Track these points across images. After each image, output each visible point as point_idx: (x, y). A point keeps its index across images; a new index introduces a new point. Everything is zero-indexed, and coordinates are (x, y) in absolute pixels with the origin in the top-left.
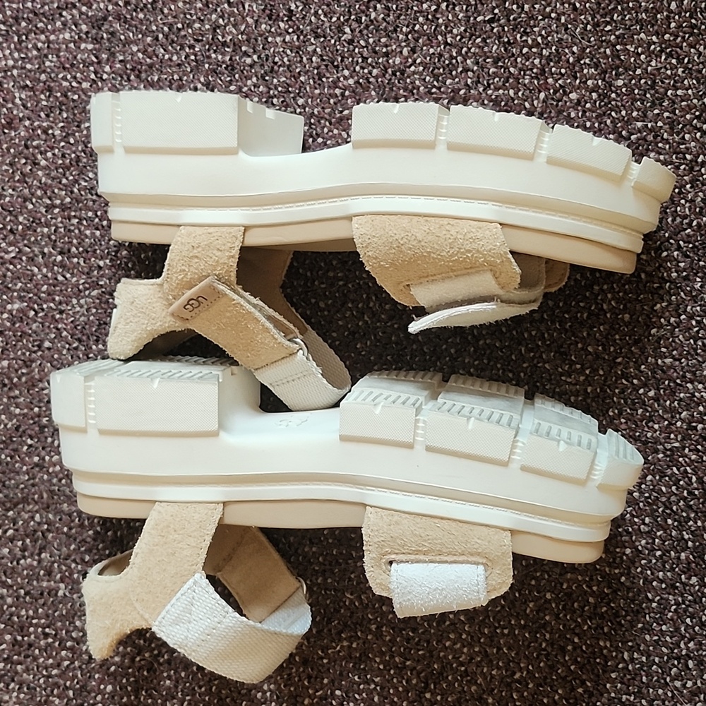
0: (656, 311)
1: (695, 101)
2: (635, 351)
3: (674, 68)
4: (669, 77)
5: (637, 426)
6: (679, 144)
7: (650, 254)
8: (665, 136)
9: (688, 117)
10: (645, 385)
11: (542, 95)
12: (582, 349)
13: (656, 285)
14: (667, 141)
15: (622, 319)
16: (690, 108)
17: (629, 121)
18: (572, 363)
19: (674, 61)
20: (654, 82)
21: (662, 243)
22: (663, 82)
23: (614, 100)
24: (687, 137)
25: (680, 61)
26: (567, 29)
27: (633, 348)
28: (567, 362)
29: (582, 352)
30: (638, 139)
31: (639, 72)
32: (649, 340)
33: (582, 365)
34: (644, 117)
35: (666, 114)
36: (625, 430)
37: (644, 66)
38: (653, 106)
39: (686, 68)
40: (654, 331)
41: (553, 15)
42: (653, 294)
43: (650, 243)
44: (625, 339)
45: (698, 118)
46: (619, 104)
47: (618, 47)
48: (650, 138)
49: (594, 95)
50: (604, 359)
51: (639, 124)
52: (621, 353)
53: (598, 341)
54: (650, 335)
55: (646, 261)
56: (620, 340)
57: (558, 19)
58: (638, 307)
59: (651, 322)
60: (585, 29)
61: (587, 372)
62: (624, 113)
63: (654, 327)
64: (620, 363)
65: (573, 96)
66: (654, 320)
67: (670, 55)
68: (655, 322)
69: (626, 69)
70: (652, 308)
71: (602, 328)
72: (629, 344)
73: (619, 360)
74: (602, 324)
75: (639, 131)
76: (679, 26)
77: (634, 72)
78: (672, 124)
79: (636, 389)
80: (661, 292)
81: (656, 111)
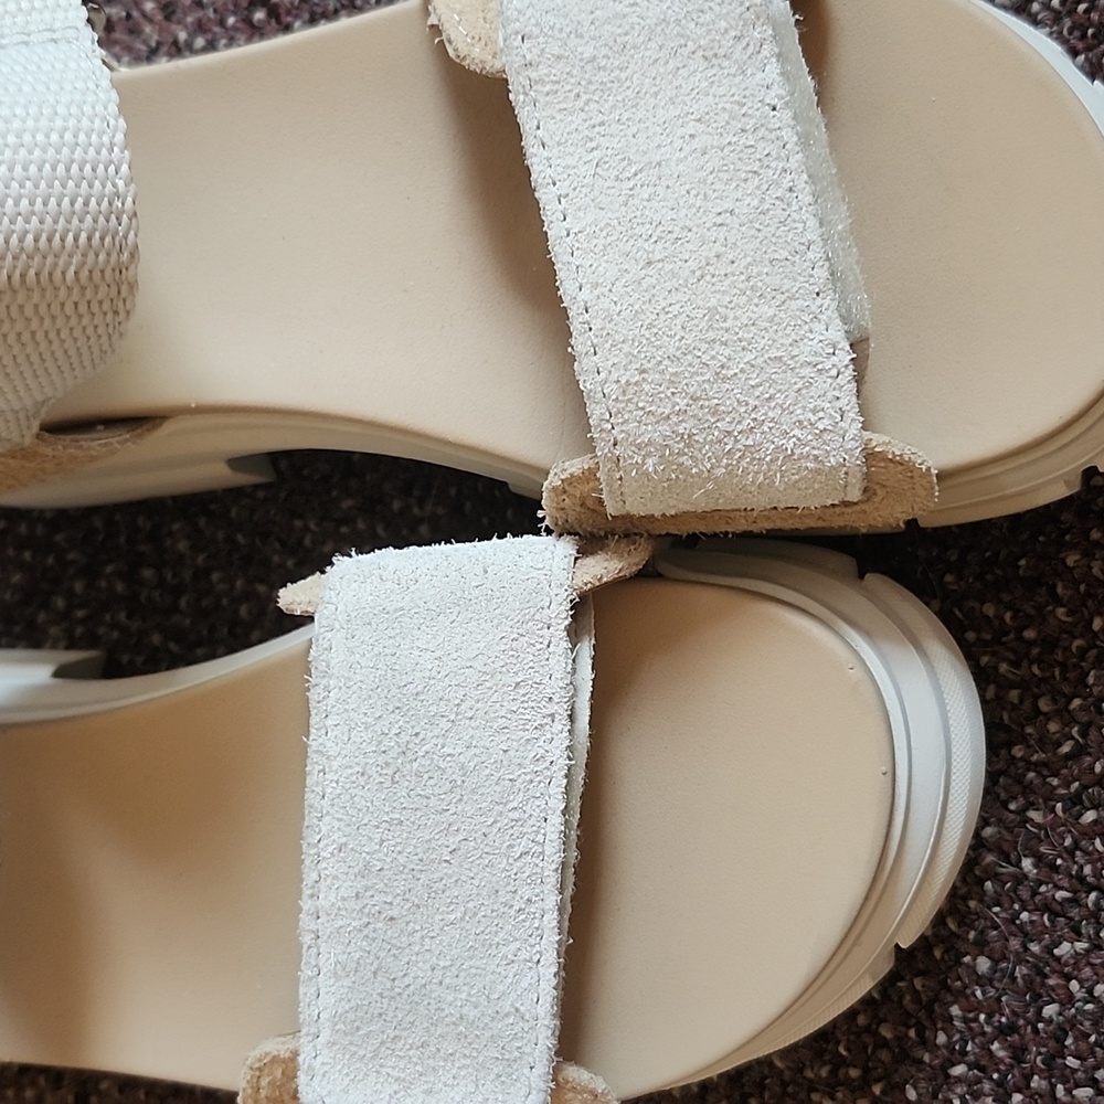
0: (1058, 959)
2: (1001, 1054)
7: (1053, 810)
12: (867, 1029)
13: (1060, 895)
15: (972, 969)
21: (1085, 787)
27: (995, 1046)
28: (827, 1057)
29: (866, 1038)
32: (1036, 1031)
33: (866, 1071)
40: (1050, 1010)
42: (1054, 914)
43: (1055, 782)
44: (976, 1019)
50: (921, 1061)
52: (964, 1053)
53: (908, 1015)
54: (1039, 1016)
55: (1038, 826)
56: (965, 1020)
58: (1015, 944)
59: (1043, 985)
61: (877, 1090)
63: (1053, 1001)
64: (959, 1080)
66: (1051, 982)
68: (1053, 988)
70: (1049, 950)
71: (918, 983)
72: (984, 1034)
73: (959, 1070)
74: (920, 973)
80: (1074, 913)
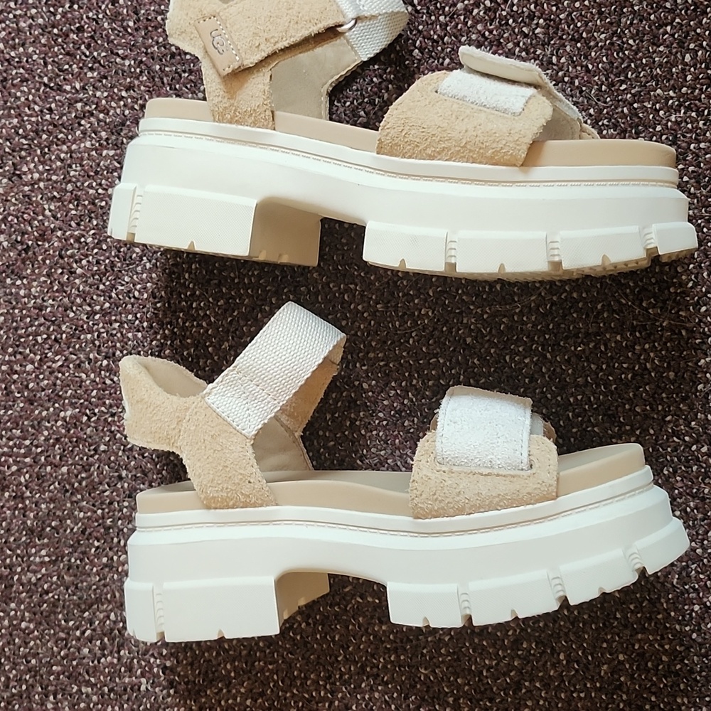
0: (700, 366)
2: (684, 408)
3: (694, 121)
4: (690, 131)
5: (693, 483)
6: (707, 197)
7: (689, 309)
8: (693, 190)
10: (697, 442)
12: (630, 410)
13: (698, 341)
14: (694, 196)
15: (667, 377)
18: (621, 425)
19: (694, 114)
20: (675, 137)
21: (699, 298)
22: (684, 136)
25: (700, 114)
26: (581, 92)
27: (681, 406)
28: (616, 424)
29: (630, 413)
31: (659, 128)
32: (696, 396)
33: (632, 426)
35: (691, 169)
36: (682, 487)
37: (664, 122)
38: (677, 161)
39: (706, 120)
40: (700, 387)
41: (566, 79)
42: (696, 350)
43: (688, 299)
44: (672, 397)
47: (635, 105)
50: (653, 418)
52: (670, 411)
53: (645, 400)
54: (697, 391)
55: (685, 317)
56: (667, 398)
57: (572, 83)
58: (682, 364)
59: (696, 377)
60: (600, 90)
61: (638, 432)
63: (701, 383)
64: (669, 422)
66: (699, 376)
67: (689, 109)
68: (700, 378)
69: (646, 127)
70: (696, 364)
71: (647, 388)
72: (676, 402)
73: (669, 418)
74: (648, 384)
76: (696, 78)
77: (654, 129)
78: (698, 178)
79: (688, 446)
80: (704, 347)
81: (681, 167)
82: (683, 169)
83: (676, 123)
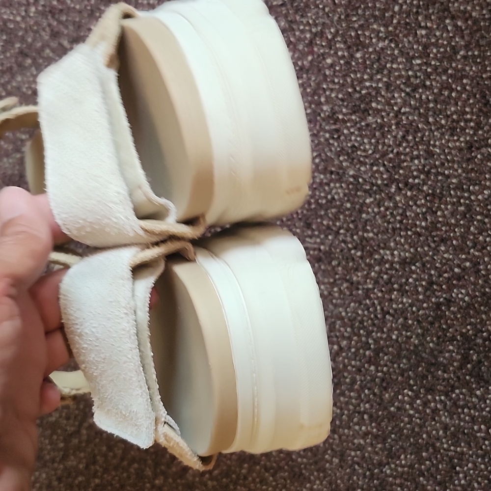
1: (403, 73)
3: (393, 50)
4: (389, 55)
5: (348, 272)
6: (391, 99)
8: (383, 93)
9: (398, 82)
10: (355, 248)
11: (310, 58)
14: (383, 96)
16: (400, 76)
17: (361, 81)
18: (313, 230)
19: (393, 45)
20: (379, 58)
22: (384, 58)
23: (354, 66)
24: (396, 95)
25: (397, 46)
26: (328, 16)
30: (366, 93)
31: (371, 50)
34: (371, 79)
35: (385, 79)
37: (374, 47)
38: (378, 72)
39: (400, 51)
41: (321, 6)
42: (365, 193)
43: (367, 160)
44: (346, 219)
45: (404, 84)
46: (356, 69)
47: (359, 32)
48: (374, 93)
49: (342, 62)
50: (332, 230)
51: (368, 84)
52: (343, 227)
53: (330, 218)
54: (361, 217)
56: (343, 219)
57: (323, 9)
59: (362, 209)
60: (340, 18)
62: (359, 76)
63: (364, 213)
64: (341, 234)
65: (329, 61)
67: (391, 41)
69: (364, 47)
75: (367, 88)
76: (399, 23)
78: (388, 86)
79: (350, 250)
81: (379, 77)
82: (379, 79)
83: (382, 49)
